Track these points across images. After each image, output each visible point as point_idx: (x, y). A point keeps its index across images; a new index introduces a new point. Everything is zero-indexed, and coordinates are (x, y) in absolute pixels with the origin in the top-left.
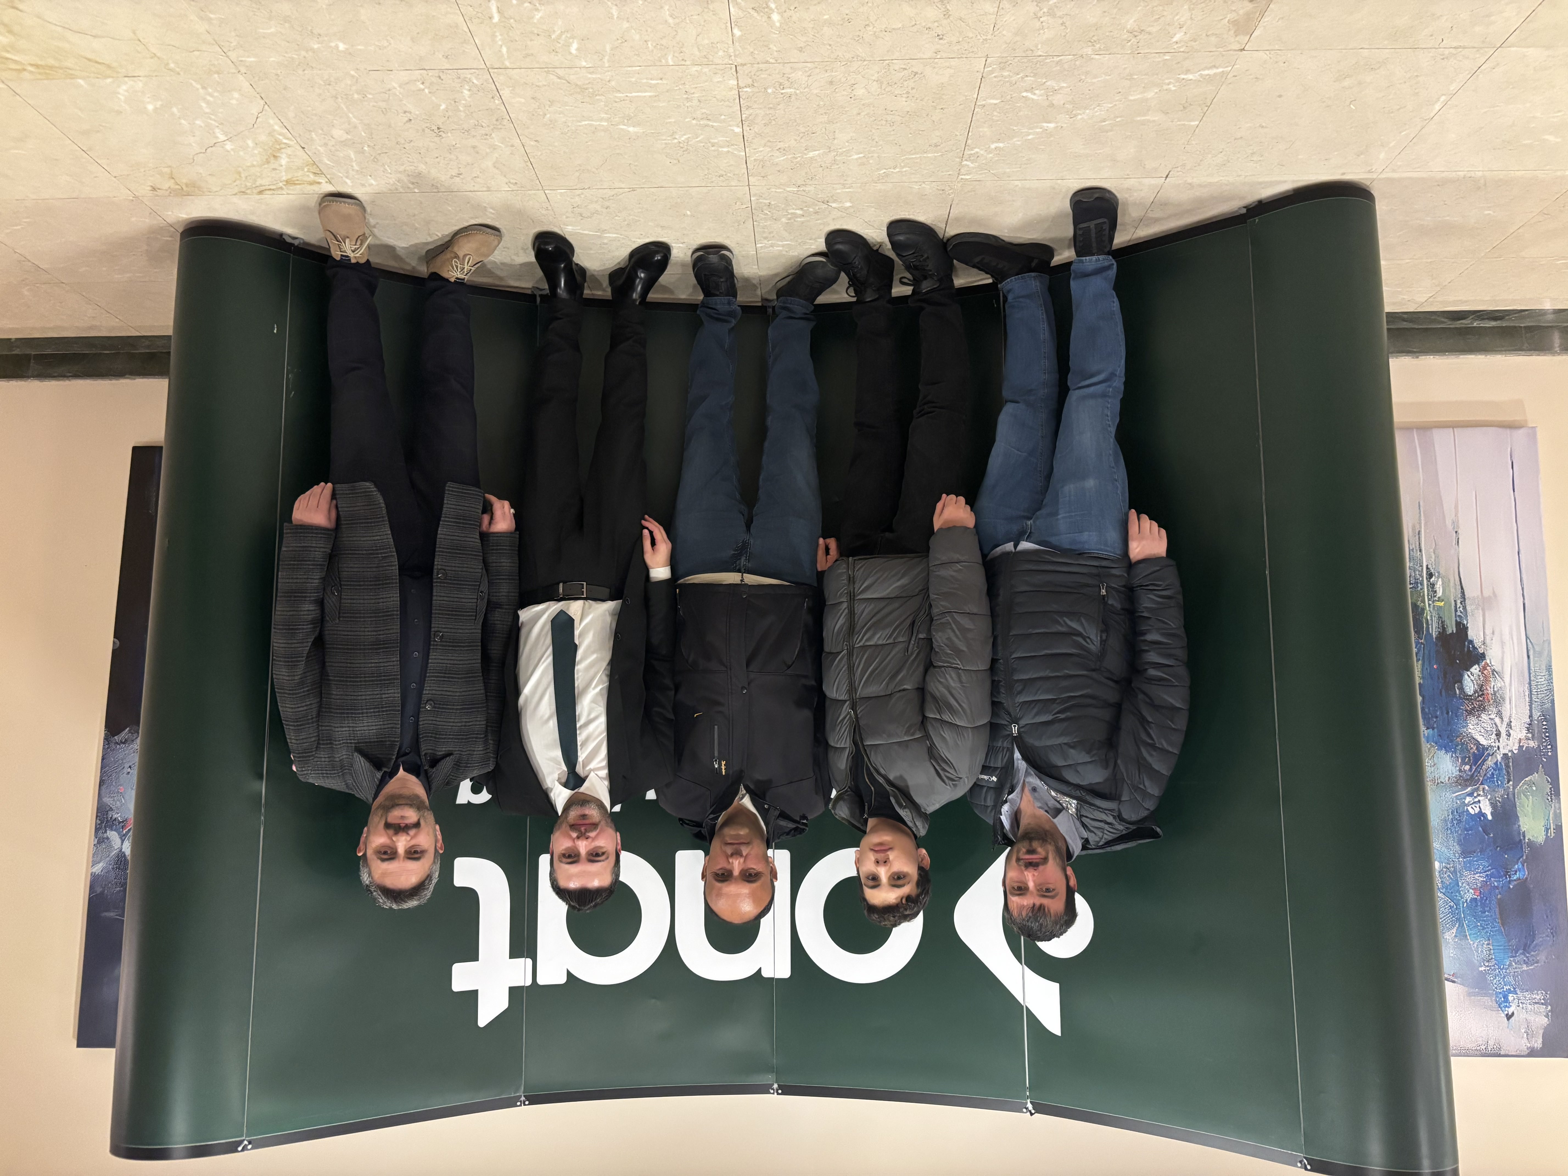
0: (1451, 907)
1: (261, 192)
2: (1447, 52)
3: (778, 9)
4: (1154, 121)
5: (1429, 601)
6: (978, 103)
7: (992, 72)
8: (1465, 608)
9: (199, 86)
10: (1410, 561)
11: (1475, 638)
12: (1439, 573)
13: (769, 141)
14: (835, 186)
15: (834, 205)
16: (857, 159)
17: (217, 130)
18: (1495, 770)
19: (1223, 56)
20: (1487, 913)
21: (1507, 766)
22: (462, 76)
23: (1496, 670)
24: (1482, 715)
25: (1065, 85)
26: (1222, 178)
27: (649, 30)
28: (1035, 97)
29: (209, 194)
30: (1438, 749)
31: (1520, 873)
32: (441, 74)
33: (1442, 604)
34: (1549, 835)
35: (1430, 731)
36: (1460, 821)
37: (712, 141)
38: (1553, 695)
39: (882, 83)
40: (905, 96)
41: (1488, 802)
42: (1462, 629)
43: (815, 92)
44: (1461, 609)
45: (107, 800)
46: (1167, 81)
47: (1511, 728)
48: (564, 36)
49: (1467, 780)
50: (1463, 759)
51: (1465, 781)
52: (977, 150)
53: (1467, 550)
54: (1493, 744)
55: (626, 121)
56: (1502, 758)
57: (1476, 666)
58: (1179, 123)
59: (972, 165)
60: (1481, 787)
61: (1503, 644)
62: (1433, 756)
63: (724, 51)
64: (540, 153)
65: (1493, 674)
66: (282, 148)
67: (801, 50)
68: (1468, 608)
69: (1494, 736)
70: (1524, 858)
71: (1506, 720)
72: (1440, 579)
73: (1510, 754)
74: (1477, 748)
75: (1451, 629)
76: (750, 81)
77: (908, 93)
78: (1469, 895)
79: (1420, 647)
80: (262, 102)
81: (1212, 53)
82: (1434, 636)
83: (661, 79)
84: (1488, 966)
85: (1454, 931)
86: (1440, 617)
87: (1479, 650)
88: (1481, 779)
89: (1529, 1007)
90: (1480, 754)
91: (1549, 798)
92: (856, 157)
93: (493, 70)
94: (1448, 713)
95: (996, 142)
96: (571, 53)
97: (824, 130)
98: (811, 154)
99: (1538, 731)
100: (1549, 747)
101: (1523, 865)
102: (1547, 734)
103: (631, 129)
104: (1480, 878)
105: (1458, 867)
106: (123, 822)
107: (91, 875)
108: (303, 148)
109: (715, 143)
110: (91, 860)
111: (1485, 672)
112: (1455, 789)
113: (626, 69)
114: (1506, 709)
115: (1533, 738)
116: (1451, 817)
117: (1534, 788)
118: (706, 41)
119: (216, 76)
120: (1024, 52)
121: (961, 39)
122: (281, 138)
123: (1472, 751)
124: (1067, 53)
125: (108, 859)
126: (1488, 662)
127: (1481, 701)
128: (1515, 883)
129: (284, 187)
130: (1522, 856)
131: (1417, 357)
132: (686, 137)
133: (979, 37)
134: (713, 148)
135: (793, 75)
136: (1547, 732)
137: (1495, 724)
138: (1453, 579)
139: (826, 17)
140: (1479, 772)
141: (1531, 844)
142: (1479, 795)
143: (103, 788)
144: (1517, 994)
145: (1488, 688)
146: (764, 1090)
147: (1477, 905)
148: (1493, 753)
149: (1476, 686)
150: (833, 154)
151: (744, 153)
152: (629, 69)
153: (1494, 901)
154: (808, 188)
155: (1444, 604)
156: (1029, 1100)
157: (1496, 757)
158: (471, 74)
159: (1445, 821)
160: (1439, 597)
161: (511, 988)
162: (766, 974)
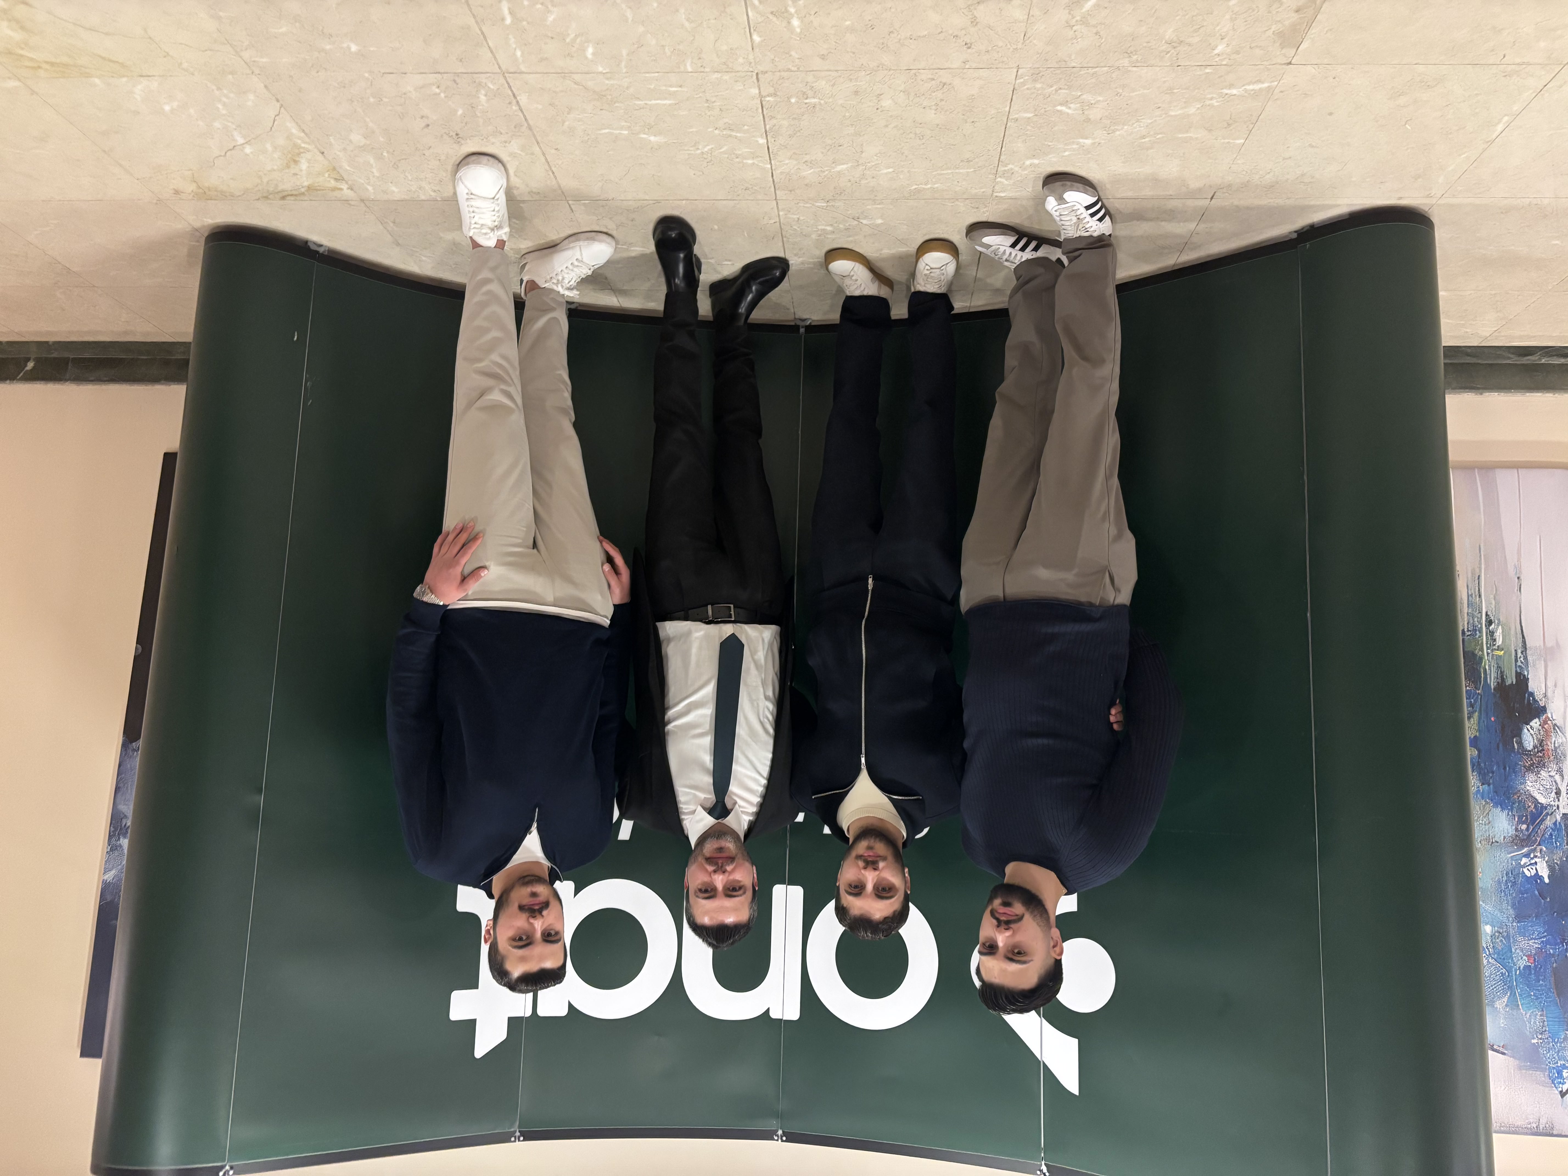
0: (1504, 975)
1: (283, 198)
2: (1510, 68)
3: (798, 15)
4: (1197, 138)
5: (1488, 649)
6: (1010, 117)
7: (1023, 84)
8: (1526, 658)
9: (214, 87)
10: (1468, 607)
11: (1536, 690)
12: (1499, 620)
13: (795, 153)
14: (864, 201)
15: (863, 221)
16: (886, 174)
17: (235, 134)
18: (1553, 830)
19: (1269, 70)
20: (1541, 982)
22: (477, 81)
23: (1558, 724)
24: (1542, 772)
25: (1101, 99)
26: (1270, 200)
27: (666, 34)
28: (1070, 111)
29: (232, 198)
30: (1493, 806)
32: (456, 79)
33: (1501, 653)
35: (1486, 787)
36: (1514, 884)
37: (736, 152)
39: (909, 94)
40: (934, 107)
41: (1545, 865)
42: (1522, 681)
43: (841, 102)
44: (1522, 659)
45: (122, 808)
46: (1209, 96)
48: (578, 40)
49: (1524, 840)
50: (1520, 818)
51: (1521, 841)
52: (1010, 166)
53: (1530, 596)
54: (1552, 803)
55: (647, 130)
56: (1561, 818)
57: (1537, 720)
58: (1223, 141)
59: (1006, 182)
60: (1539, 848)
62: (1488, 814)
63: (744, 58)
64: (561, 162)
65: (1554, 729)
66: (302, 153)
67: (823, 58)
68: (1530, 658)
69: (1553, 795)
72: (1500, 627)
74: (1535, 807)
75: (1511, 679)
76: (771, 90)
77: (937, 105)
78: (1523, 962)
79: (1477, 698)
80: (278, 105)
81: (1257, 67)
82: (1492, 687)
83: (681, 86)
84: (1541, 1039)
85: (1503, 1001)
86: (1499, 667)
87: (1540, 703)
88: (1539, 839)
90: (1538, 813)
92: (885, 171)
93: (510, 75)
94: (1505, 768)
95: (1031, 158)
96: (586, 58)
97: (851, 142)
98: (839, 168)
103: (652, 138)
104: (1535, 944)
105: (1512, 931)
107: (103, 882)
108: (323, 153)
109: (739, 155)
110: (103, 867)
111: (1546, 726)
112: (1510, 849)
113: (644, 75)
116: (1505, 878)
118: (725, 48)
119: (230, 77)
120: (1057, 62)
121: (990, 49)
122: (299, 142)
123: (1529, 810)
124: (1102, 64)
125: (120, 867)
126: (1550, 716)
127: (1541, 757)
129: (306, 193)
131: (1481, 394)
132: (709, 147)
133: (1009, 47)
134: (738, 160)
135: (817, 84)
137: (1555, 782)
138: (1514, 628)
139: (848, 23)
140: (1537, 832)
142: (1536, 857)
143: (119, 795)
145: (1549, 744)
146: (767, 1135)
147: (1530, 974)
148: (1552, 813)
149: (1535, 741)
150: (861, 168)
151: (769, 166)
152: (647, 75)
153: (1549, 971)
154: (837, 204)
155: (1504, 653)
156: (1043, 1163)
157: (1556, 817)
158: (486, 78)
159: (1499, 882)
160: (1498, 646)
161: (510, 1019)
162: (774, 1015)
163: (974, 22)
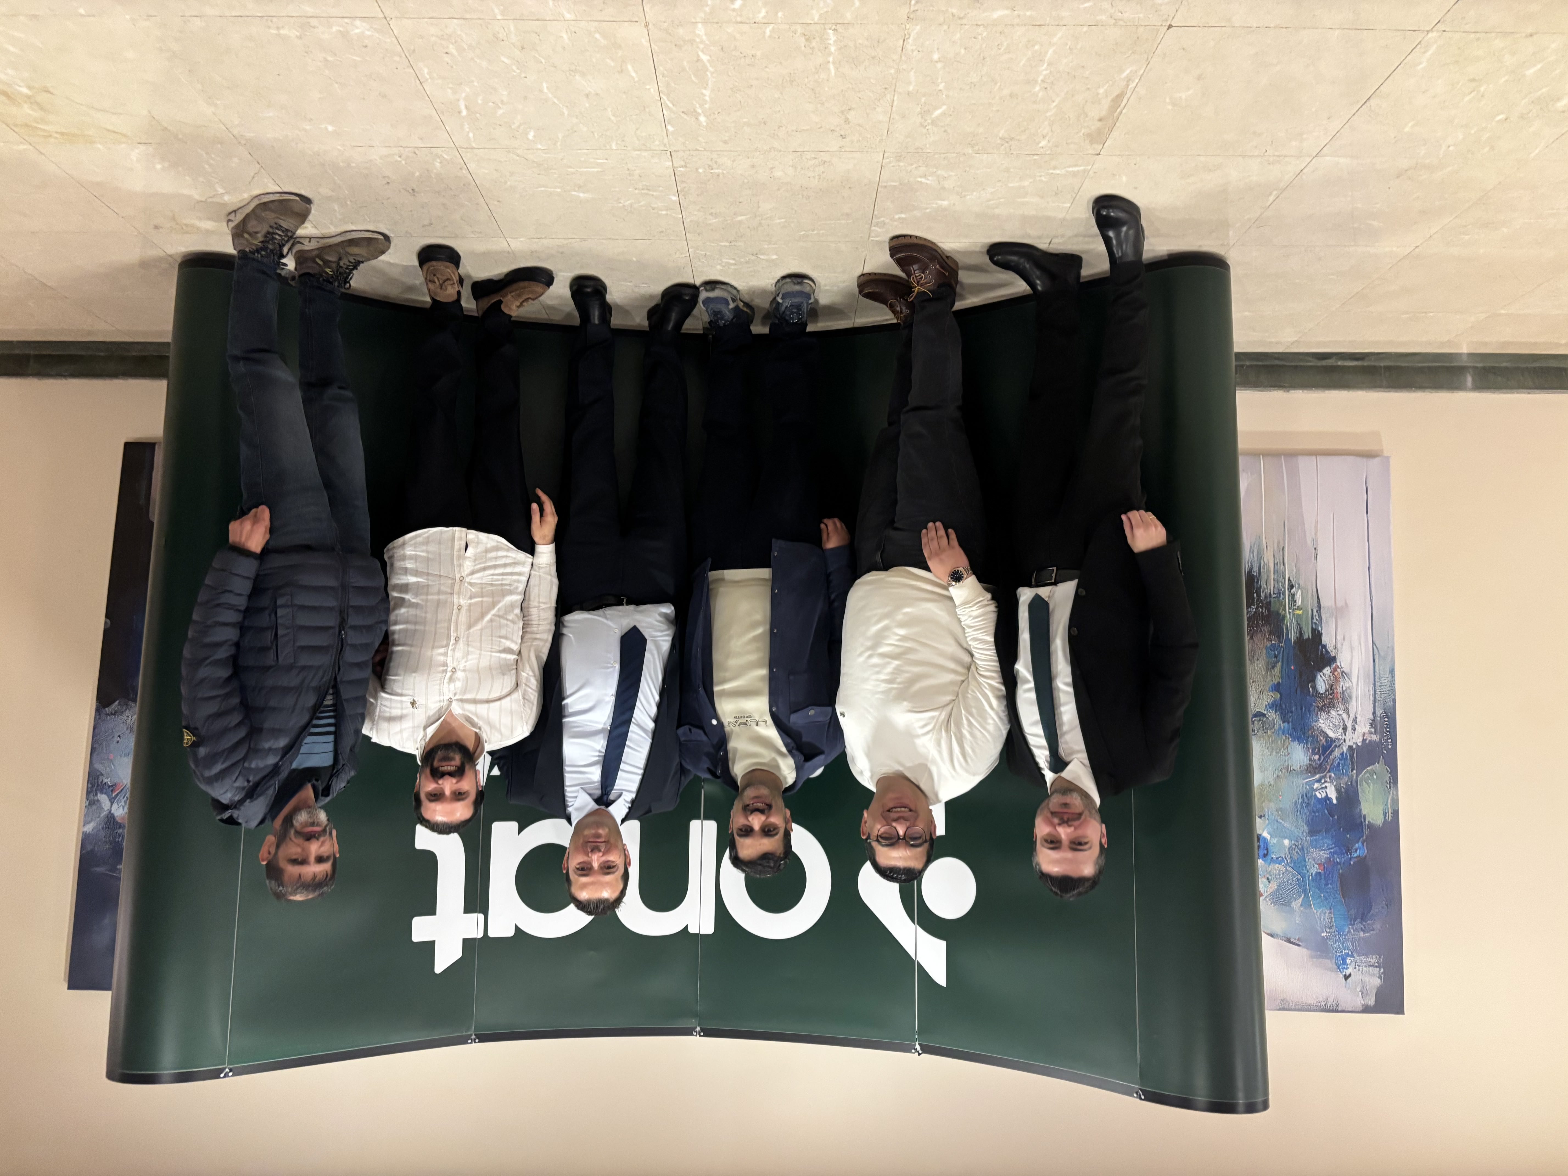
0: (1298, 880)
2: (1271, 159)
4: (1033, 202)
5: (1289, 609)
6: (880, 184)
7: (890, 162)
8: (1320, 616)
9: (203, 153)
10: (1273, 575)
11: (1328, 643)
12: (1299, 584)
13: (702, 207)
14: (762, 241)
15: (762, 257)
16: (780, 223)
17: (217, 186)
18: (1341, 760)
19: (1083, 158)
20: (1329, 886)
21: (1352, 757)
22: (434, 153)
23: (1346, 671)
24: (1332, 711)
25: (953, 174)
27: (595, 124)
28: (928, 182)
29: (207, 232)
30: (1288, 741)
31: (1360, 850)
32: (416, 151)
33: (1300, 612)
34: (1387, 818)
35: (1283, 725)
36: (1308, 805)
37: (652, 206)
38: (1395, 695)
39: (796, 168)
40: (818, 177)
41: (1333, 788)
42: (1317, 635)
43: (740, 172)
44: (1317, 617)
45: (97, 766)
46: (1038, 174)
47: (1356, 723)
48: (522, 127)
49: (1316, 768)
50: (1313, 750)
51: (1314, 769)
52: (882, 219)
53: (1324, 564)
54: (1340, 737)
55: (577, 189)
56: (1347, 750)
57: (1328, 668)
58: (1054, 204)
59: (880, 230)
60: (1328, 775)
61: (1352, 649)
62: (1287, 747)
63: (660, 141)
64: (501, 210)
65: (1342, 675)
67: (725, 142)
68: (1323, 616)
69: (1341, 730)
70: (1364, 838)
71: (1352, 716)
72: (1300, 590)
73: (1354, 746)
74: (1326, 740)
75: (1307, 634)
76: (683, 163)
78: (1315, 869)
79: (1281, 649)
80: (258, 166)
81: (1073, 156)
82: (1293, 641)
83: (607, 159)
84: (1329, 932)
85: (1300, 900)
86: (1298, 624)
87: (1331, 653)
88: (1328, 767)
89: (1365, 969)
90: (1326, 747)
91: (1388, 786)
92: (778, 221)
93: (463, 150)
94: (1301, 709)
95: (899, 214)
96: (528, 139)
97: (749, 200)
98: (740, 218)
99: (1381, 727)
100: (1390, 741)
101: (1363, 844)
102: (1388, 730)
103: (581, 195)
104: (1324, 855)
105: (1305, 844)
106: (112, 786)
107: (83, 833)
109: (655, 207)
110: (82, 820)
111: (1336, 673)
112: (1305, 776)
113: (576, 151)
114: (1353, 706)
115: (1376, 733)
116: (1300, 800)
117: (1375, 777)
118: (644, 134)
119: (219, 146)
120: (915, 149)
121: (861, 139)
123: (1321, 743)
124: (951, 151)
125: (98, 819)
126: (1339, 664)
127: (1331, 699)
128: (1356, 860)
130: (1363, 836)
132: (629, 202)
133: (876, 138)
134: (654, 211)
135: (720, 160)
136: (1388, 728)
137: (1343, 719)
138: (1311, 590)
139: (745, 120)
140: (1327, 762)
141: (1370, 826)
142: (1326, 782)
143: (94, 755)
144: (1354, 957)
145: (1338, 687)
146: (688, 1032)
147: (1321, 879)
148: (1340, 745)
149: (1327, 686)
150: (758, 218)
151: (681, 216)
152: (579, 151)
153: (1336, 875)
154: (738, 244)
155: (1303, 612)
156: (917, 1043)
157: (1342, 748)
158: (442, 151)
159: (1296, 804)
160: (1298, 607)
161: (464, 940)
162: (692, 930)
163: (847, 121)
